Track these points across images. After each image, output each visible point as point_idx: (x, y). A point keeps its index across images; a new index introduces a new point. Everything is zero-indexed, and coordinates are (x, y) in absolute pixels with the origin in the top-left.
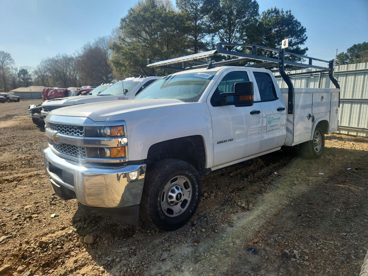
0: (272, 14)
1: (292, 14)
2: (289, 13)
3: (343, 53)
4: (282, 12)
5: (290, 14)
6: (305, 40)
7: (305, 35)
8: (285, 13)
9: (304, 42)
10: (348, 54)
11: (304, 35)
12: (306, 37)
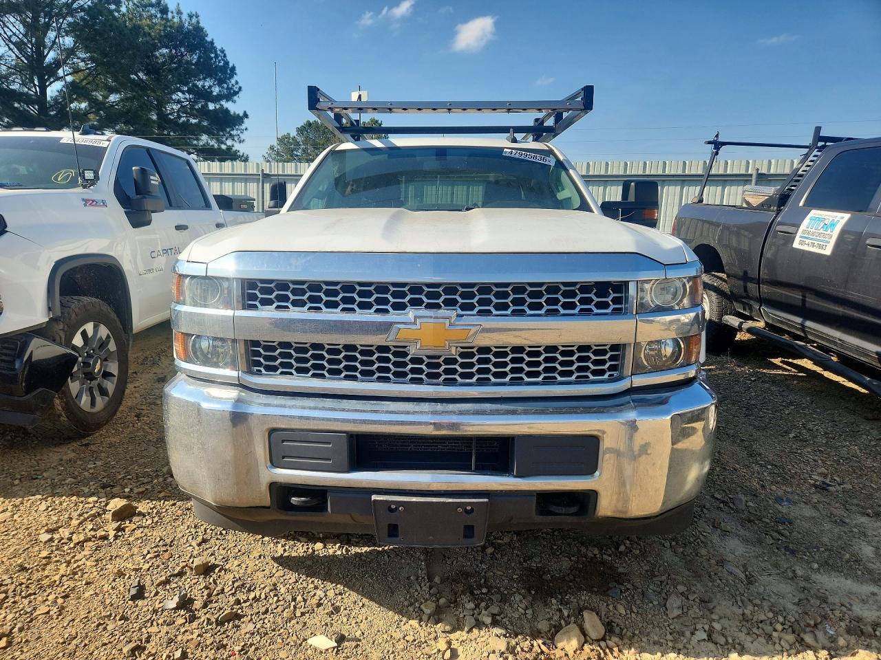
0: (151, 8)
1: (201, 25)
2: (194, 20)
3: (289, 134)
4: (179, 12)
5: (198, 22)
6: (238, 93)
7: (237, 83)
8: (185, 17)
9: (235, 98)
10: (299, 139)
11: (233, 81)
12: (238, 86)
